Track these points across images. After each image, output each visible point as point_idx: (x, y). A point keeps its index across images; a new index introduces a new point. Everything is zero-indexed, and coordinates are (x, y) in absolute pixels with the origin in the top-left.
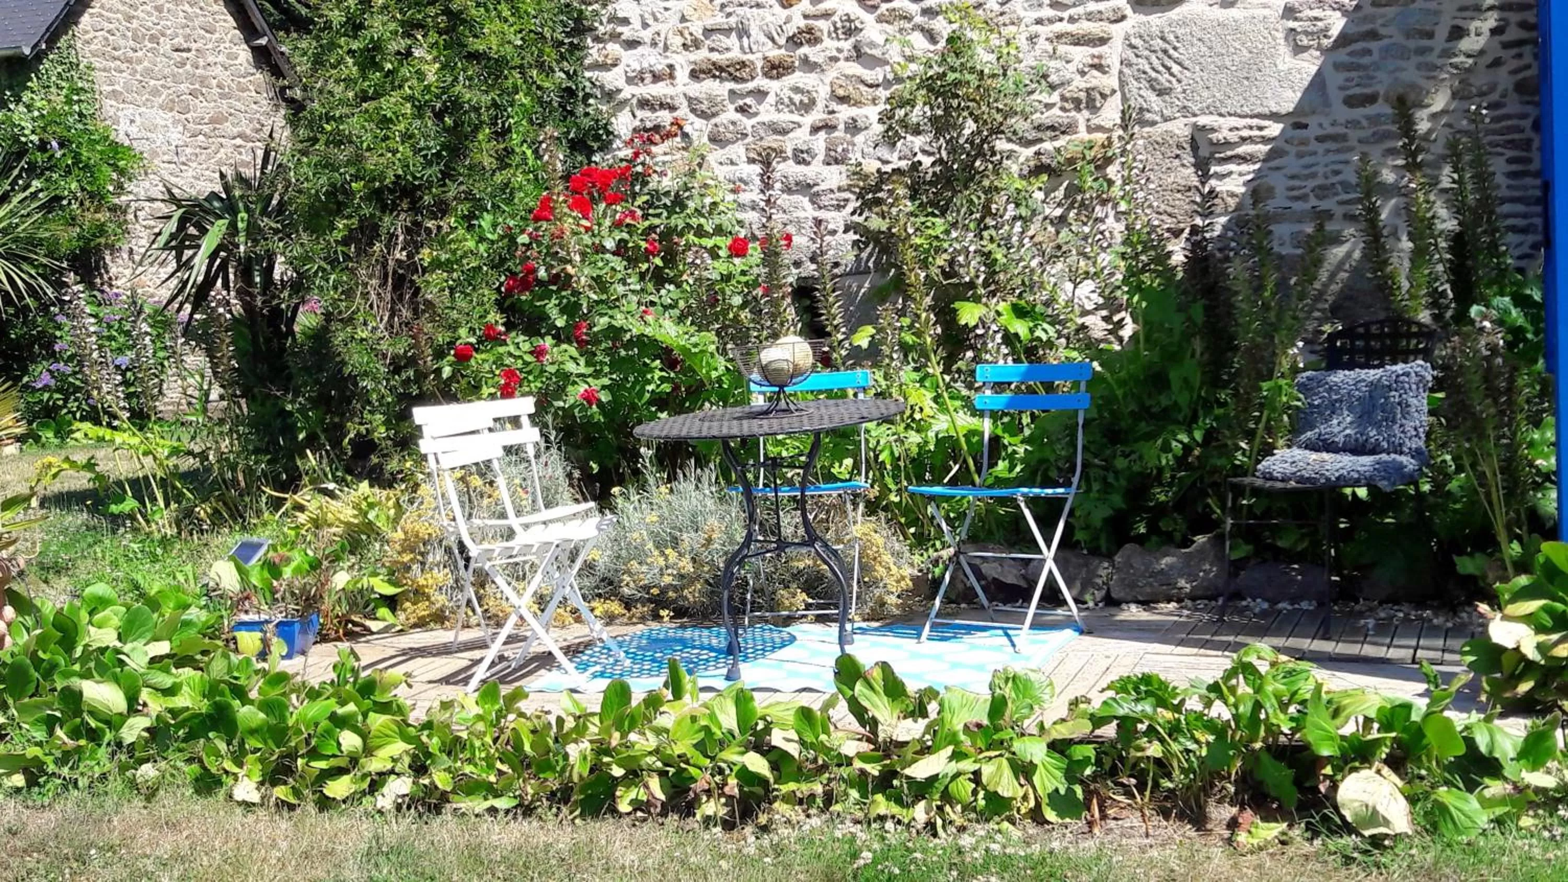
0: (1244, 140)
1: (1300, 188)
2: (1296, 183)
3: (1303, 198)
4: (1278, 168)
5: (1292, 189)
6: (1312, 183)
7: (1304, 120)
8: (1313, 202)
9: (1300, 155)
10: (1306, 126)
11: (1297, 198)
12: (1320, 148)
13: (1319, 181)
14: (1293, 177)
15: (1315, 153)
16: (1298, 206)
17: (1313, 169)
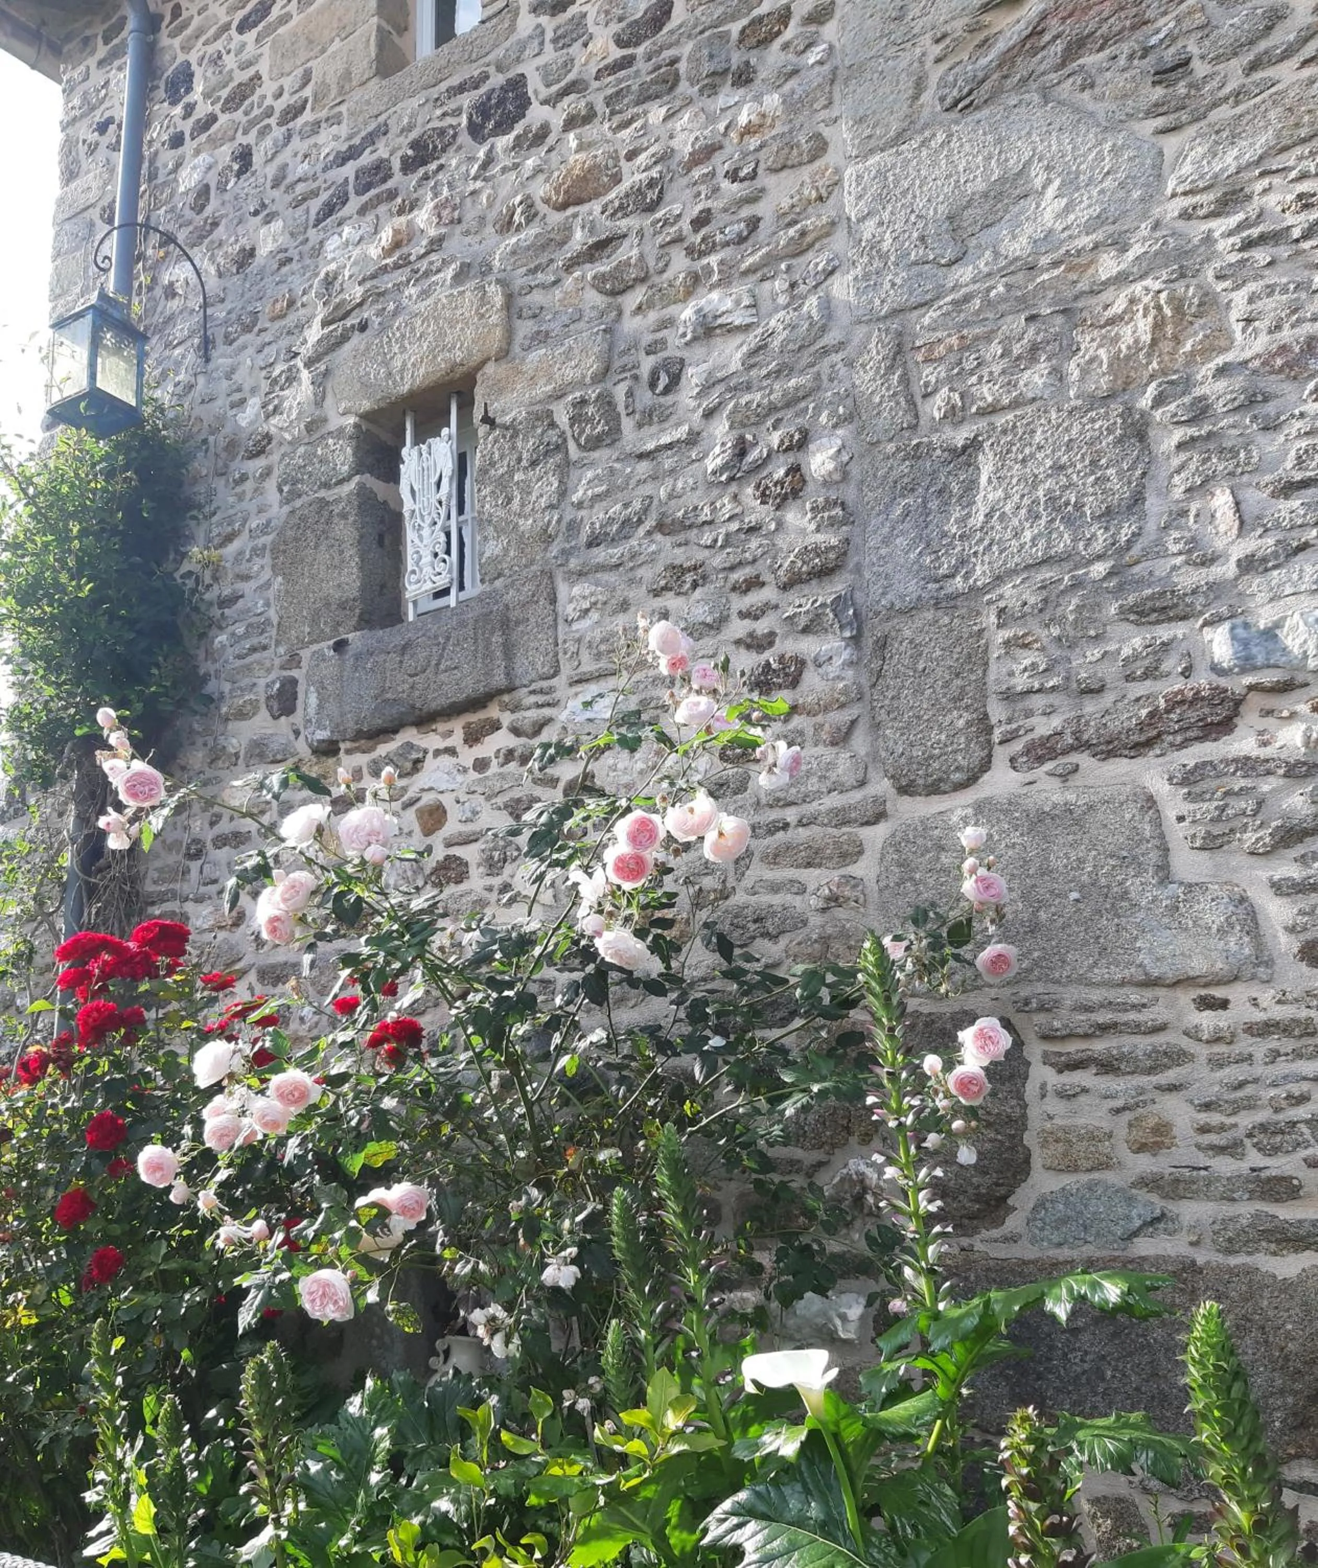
0: (1105, 1029)
1: (1222, 1128)
2: (1215, 1118)
3: (1232, 1149)
4: (1173, 1088)
5: (1204, 1129)
6: (1246, 1120)
7: (1219, 993)
8: (1255, 1158)
9: (1217, 1063)
10: (1224, 1004)
11: (1220, 1150)
12: (1260, 1048)
13: (1262, 1116)
14: (1207, 1107)
15: (1249, 1058)
16: (1224, 1166)
17: (1249, 1090)
